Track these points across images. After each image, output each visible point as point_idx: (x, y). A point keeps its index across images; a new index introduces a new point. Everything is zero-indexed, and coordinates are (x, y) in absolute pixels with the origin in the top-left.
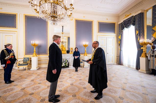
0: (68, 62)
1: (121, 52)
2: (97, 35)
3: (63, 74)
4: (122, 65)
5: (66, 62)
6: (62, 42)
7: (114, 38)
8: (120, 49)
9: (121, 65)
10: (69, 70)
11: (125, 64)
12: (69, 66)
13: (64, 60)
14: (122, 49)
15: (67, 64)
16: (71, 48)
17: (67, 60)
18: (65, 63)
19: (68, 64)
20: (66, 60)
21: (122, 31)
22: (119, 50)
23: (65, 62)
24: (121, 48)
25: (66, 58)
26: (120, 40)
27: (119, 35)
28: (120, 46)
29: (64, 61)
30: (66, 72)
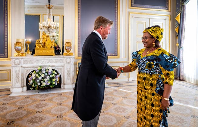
0: (58, 76)
1: (181, 51)
2: (129, 13)
3: (42, 107)
4: (183, 80)
5: (53, 75)
6: (49, 27)
7: (165, 19)
8: (178, 45)
9: (179, 80)
10: (60, 95)
11: (189, 78)
12: (62, 85)
13: (47, 71)
14: (182, 45)
15: (56, 81)
16: (67, 43)
17: (56, 71)
18: (51, 79)
19: (58, 80)
20: (53, 70)
21: (184, 6)
22: (176, 46)
23: (51, 76)
24: (180, 43)
25: (53, 66)
26: (179, 26)
27: (177, 15)
28: (177, 38)
29: (47, 73)
30: (51, 100)
